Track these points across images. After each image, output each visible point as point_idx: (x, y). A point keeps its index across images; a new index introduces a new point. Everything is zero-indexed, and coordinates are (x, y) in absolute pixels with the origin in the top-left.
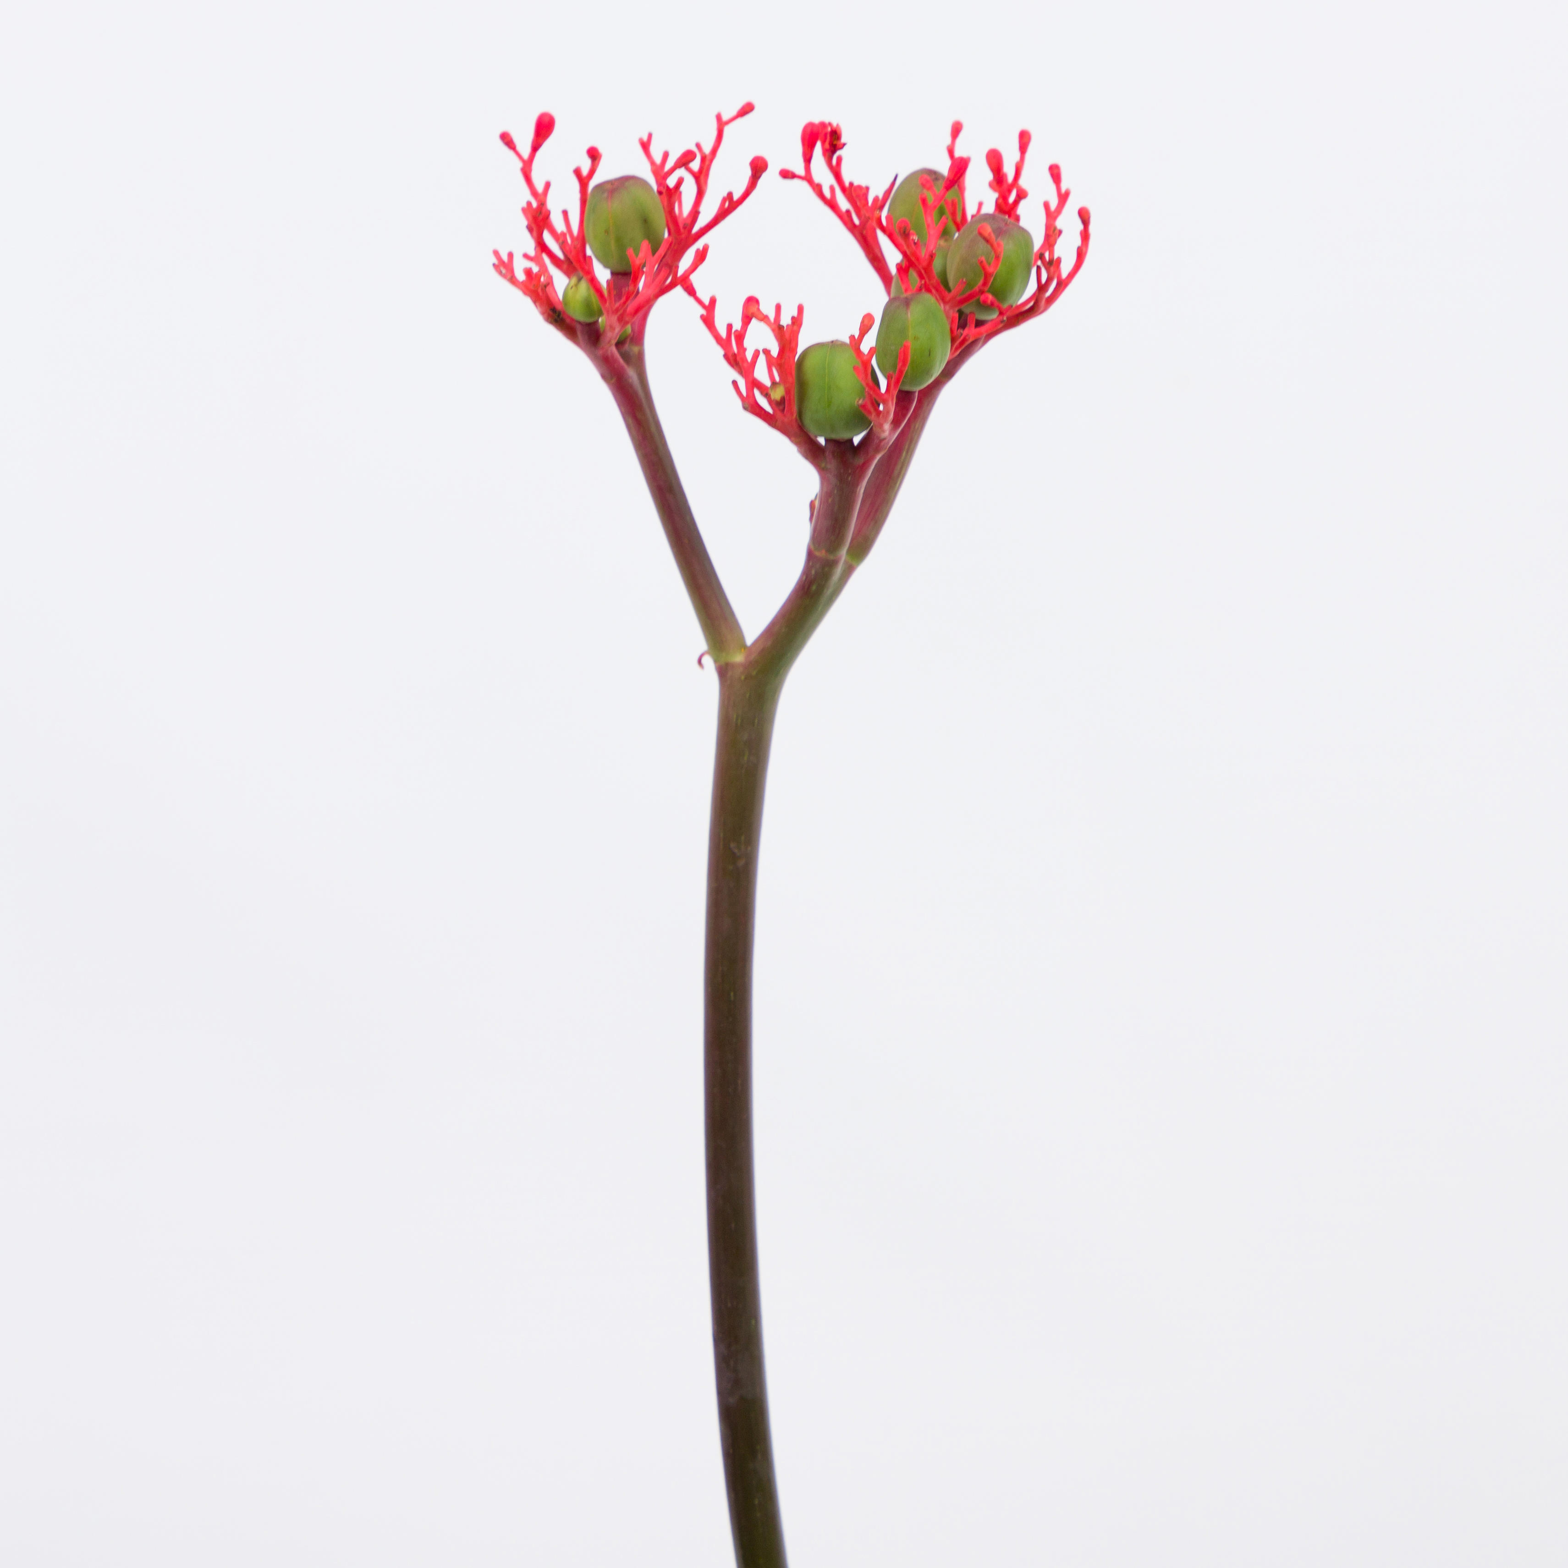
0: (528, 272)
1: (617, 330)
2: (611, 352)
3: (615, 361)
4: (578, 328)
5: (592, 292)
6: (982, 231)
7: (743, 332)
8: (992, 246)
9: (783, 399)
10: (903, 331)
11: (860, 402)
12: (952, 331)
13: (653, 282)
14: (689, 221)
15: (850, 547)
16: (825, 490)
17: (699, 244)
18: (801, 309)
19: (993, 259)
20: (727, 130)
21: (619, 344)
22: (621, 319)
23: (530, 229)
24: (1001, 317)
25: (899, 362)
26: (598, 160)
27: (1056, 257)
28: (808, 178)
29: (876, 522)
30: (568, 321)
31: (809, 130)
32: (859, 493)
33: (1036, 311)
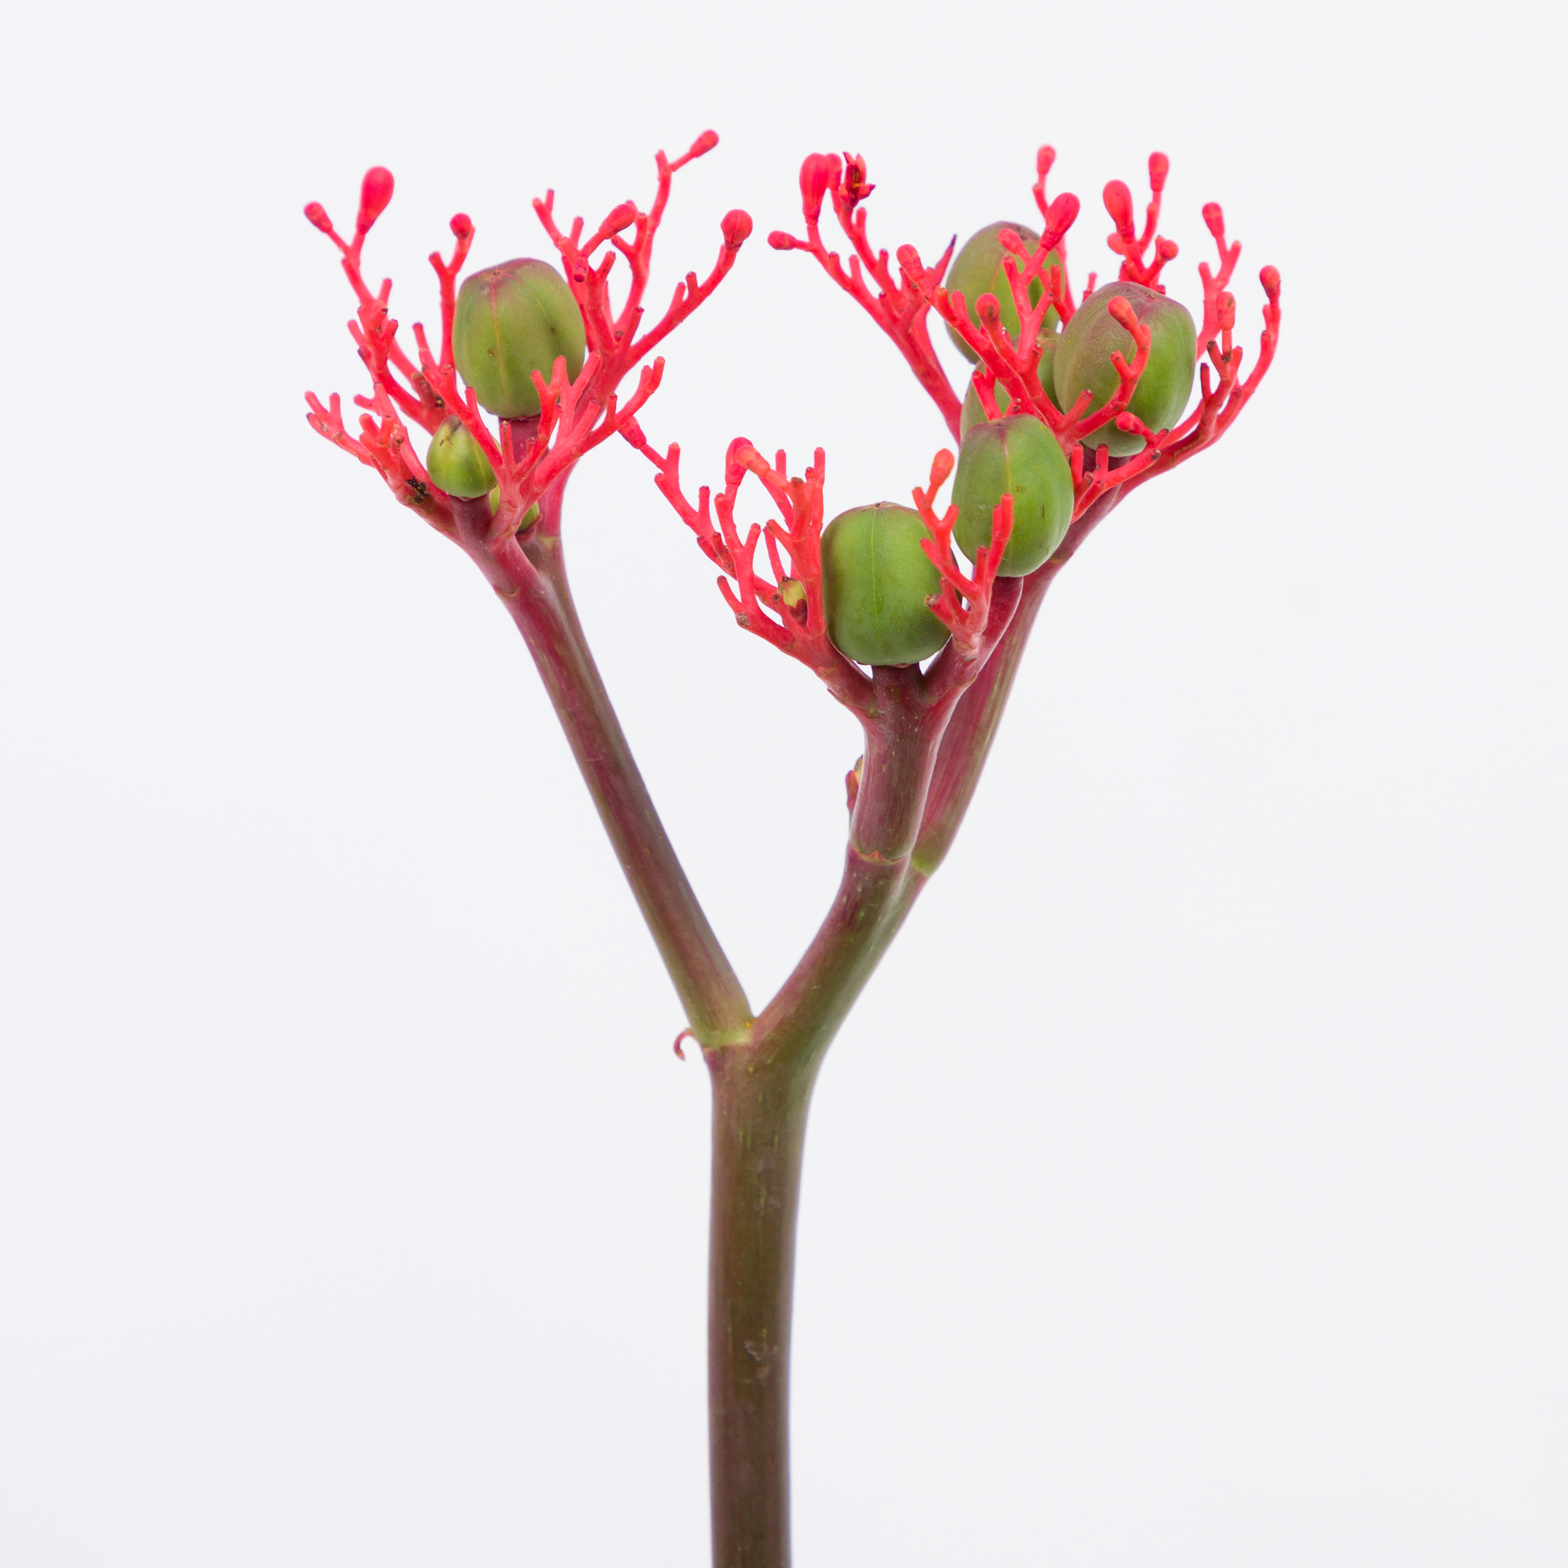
0: (367, 423)
1: (519, 509)
2: (510, 546)
3: (518, 561)
4: (455, 507)
5: (477, 445)
6: (1115, 307)
7: (729, 498)
8: (1133, 332)
9: (802, 604)
10: (998, 478)
11: (932, 600)
12: (1074, 476)
13: (573, 429)
14: (624, 328)
15: (917, 846)
16: (876, 750)
17: (648, 360)
18: (820, 456)
19: (1134, 355)
20: (676, 177)
21: (522, 534)
22: (525, 490)
23: (364, 355)
24: (1151, 451)
25: (995, 529)
26: (468, 238)
27: (1234, 346)
28: (815, 247)
29: (956, 802)
30: (437, 499)
31: (812, 167)
32: (931, 755)
33: (1203, 441)
